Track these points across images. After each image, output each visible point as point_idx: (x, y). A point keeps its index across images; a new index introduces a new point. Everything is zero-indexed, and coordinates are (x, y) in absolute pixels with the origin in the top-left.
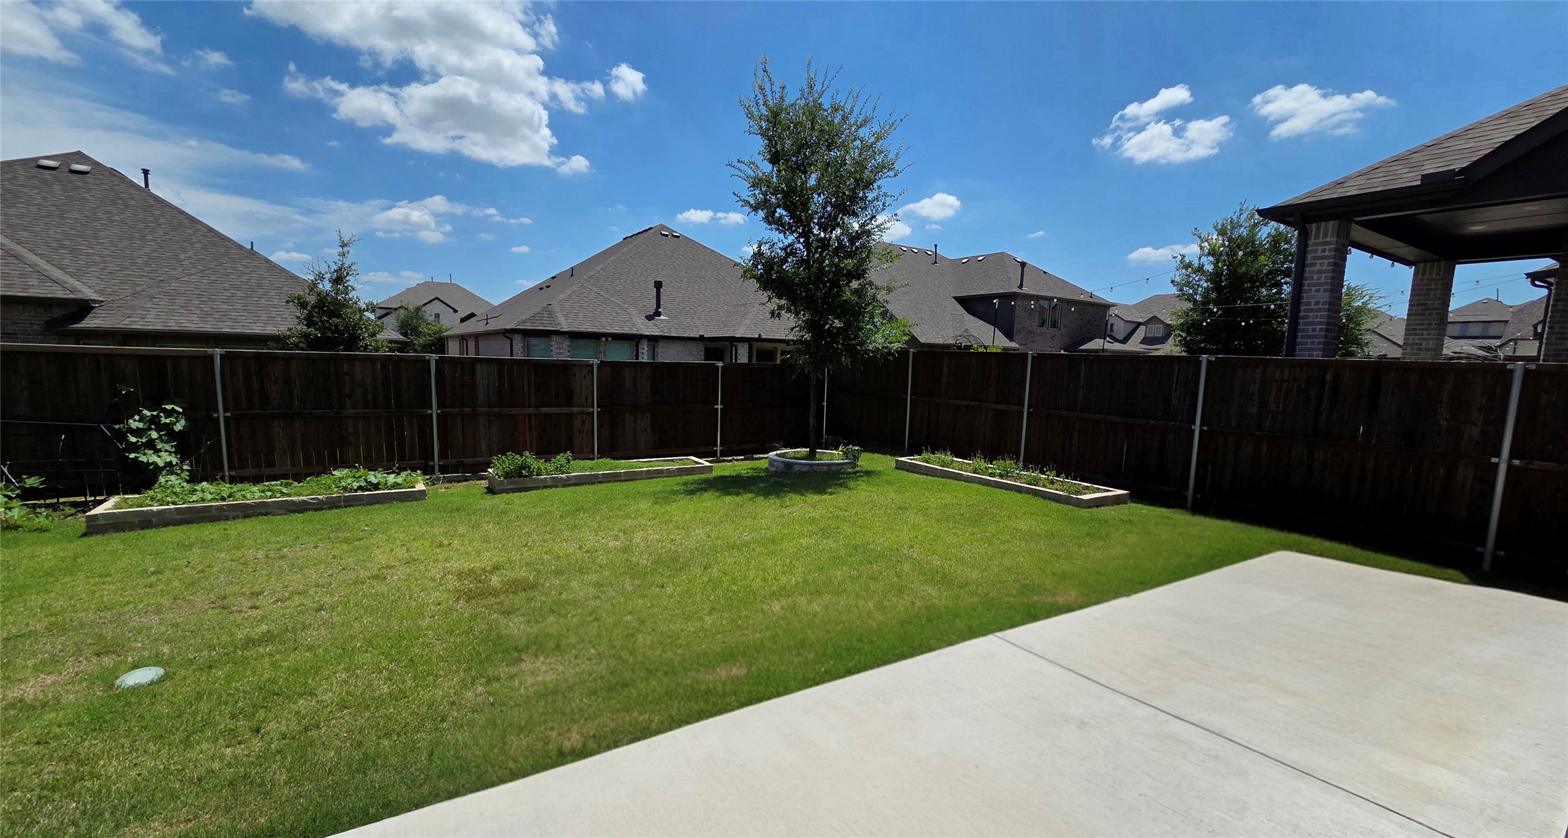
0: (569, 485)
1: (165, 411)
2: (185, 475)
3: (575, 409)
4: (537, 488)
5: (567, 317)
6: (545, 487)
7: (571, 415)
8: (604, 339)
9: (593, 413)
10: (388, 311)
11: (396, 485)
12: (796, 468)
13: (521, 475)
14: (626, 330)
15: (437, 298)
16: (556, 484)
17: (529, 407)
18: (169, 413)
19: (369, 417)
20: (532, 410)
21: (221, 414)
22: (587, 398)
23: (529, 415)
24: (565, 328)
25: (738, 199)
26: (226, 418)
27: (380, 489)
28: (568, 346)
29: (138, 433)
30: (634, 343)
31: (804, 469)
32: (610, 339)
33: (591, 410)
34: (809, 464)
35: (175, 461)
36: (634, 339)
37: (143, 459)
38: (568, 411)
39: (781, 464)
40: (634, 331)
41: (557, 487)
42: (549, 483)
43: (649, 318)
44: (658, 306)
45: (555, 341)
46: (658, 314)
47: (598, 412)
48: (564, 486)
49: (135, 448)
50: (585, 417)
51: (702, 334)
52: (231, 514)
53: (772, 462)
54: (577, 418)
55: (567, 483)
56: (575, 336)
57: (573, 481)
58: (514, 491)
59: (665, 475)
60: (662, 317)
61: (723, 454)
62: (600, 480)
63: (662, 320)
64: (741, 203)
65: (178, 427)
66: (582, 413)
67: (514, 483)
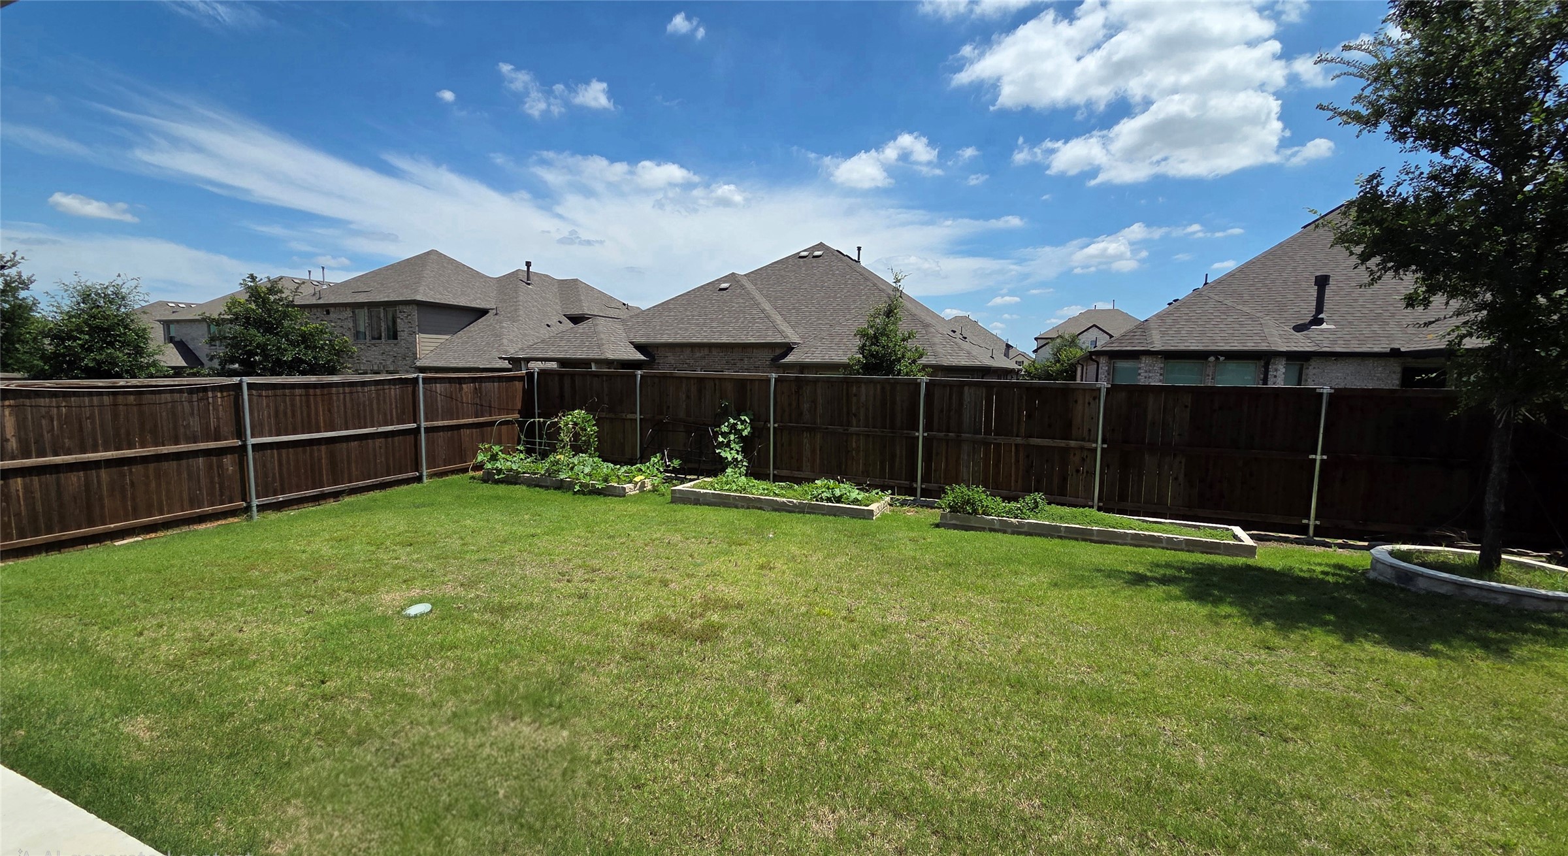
0: (1019, 533)
1: (740, 420)
2: (743, 470)
3: (1073, 443)
4: (982, 529)
5: (1163, 334)
6: (991, 530)
7: (1067, 450)
8: (1212, 359)
9: (1096, 449)
10: (1046, 341)
11: (855, 501)
12: (1422, 584)
13: (965, 510)
14: (1250, 346)
15: (1094, 326)
16: (1004, 528)
17: (1017, 436)
18: (743, 422)
19: (868, 435)
20: (1019, 440)
21: (772, 425)
22: (1090, 430)
23: (1016, 445)
24: (1158, 346)
25: (1331, 113)
26: (774, 428)
27: (842, 502)
28: (1161, 368)
29: (724, 435)
30: (1262, 363)
31: (1443, 590)
32: (1222, 359)
33: (1094, 445)
34: (1454, 583)
35: (740, 457)
36: (1264, 358)
37: (723, 454)
38: (1063, 445)
39: (1389, 570)
40: (1263, 347)
41: (1005, 532)
42: (997, 527)
43: (1299, 328)
44: (1320, 308)
45: (1145, 362)
46: (1317, 321)
47: (1103, 449)
48: (1013, 533)
49: (721, 445)
50: (1085, 453)
51: (1396, 346)
52: (740, 504)
53: (1376, 561)
54: (1075, 455)
55: (1018, 530)
56: (1169, 356)
57: (1025, 529)
58: (955, 527)
59: (1164, 545)
60: (1324, 326)
61: (1319, 531)
62: (1063, 534)
63: (1322, 330)
64: (1338, 119)
65: (745, 433)
66: (1082, 448)
67: (957, 518)
